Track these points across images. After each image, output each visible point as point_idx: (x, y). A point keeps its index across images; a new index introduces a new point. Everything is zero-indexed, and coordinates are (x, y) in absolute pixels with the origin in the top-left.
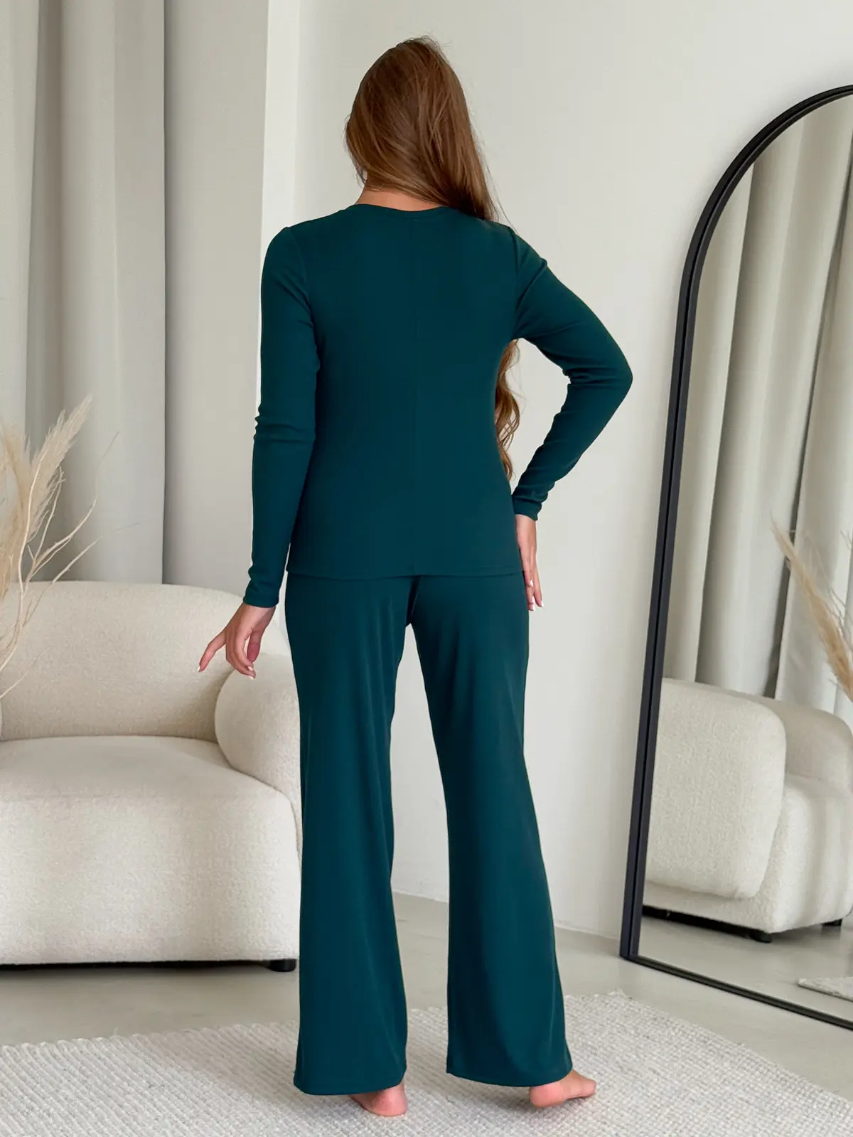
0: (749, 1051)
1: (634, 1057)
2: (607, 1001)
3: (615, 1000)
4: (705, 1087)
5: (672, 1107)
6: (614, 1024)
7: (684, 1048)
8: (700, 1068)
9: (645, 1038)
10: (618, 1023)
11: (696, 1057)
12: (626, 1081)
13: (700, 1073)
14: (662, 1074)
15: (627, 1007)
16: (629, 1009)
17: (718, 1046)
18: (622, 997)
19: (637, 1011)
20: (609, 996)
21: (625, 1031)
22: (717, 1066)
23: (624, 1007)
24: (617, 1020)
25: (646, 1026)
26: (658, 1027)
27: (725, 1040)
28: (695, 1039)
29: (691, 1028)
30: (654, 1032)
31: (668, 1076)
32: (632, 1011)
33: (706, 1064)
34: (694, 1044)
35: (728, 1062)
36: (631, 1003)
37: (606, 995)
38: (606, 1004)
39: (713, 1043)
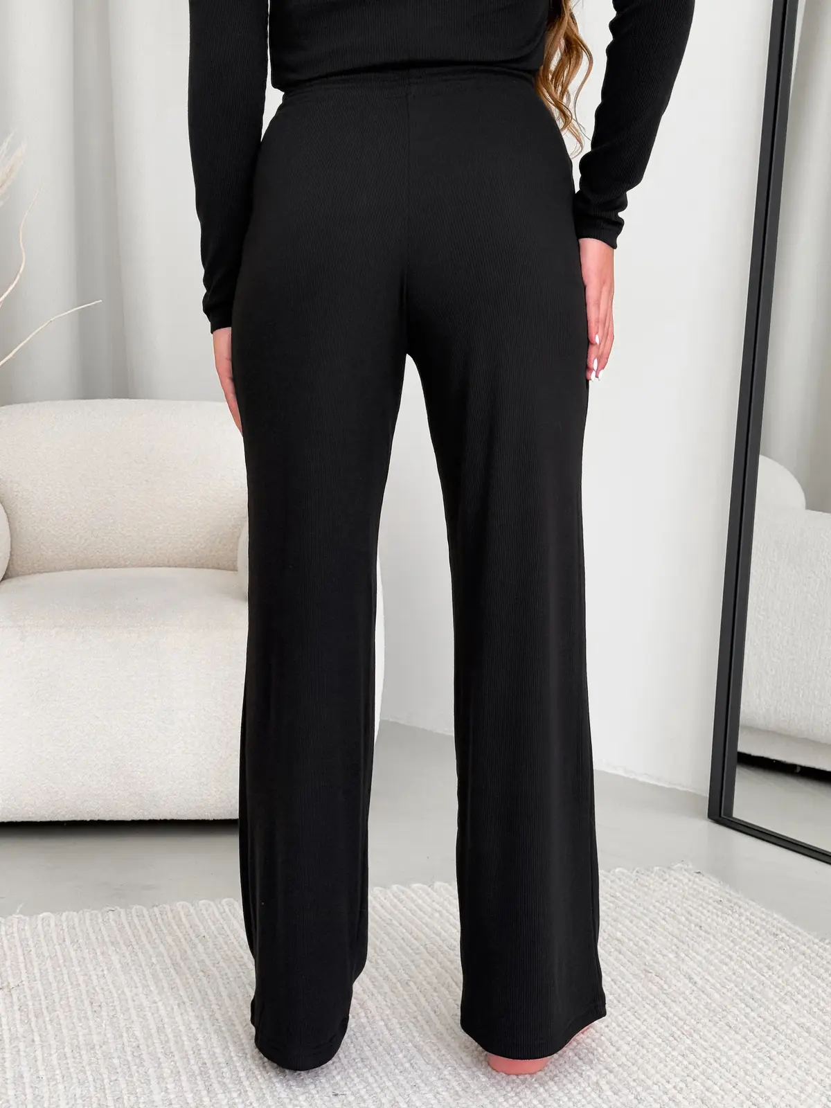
1: (671, 956)
2: (667, 876)
3: (678, 875)
5: (696, 1036)
6: (663, 908)
7: (744, 943)
8: (759, 975)
9: (697, 928)
10: (668, 907)
11: (756, 957)
14: (700, 983)
15: (690, 884)
16: (690, 888)
17: (792, 942)
18: (687, 871)
19: (701, 890)
20: (672, 869)
21: (674, 917)
22: (783, 972)
23: (687, 884)
24: (669, 902)
25: (705, 911)
26: (719, 913)
27: (805, 934)
28: (763, 931)
29: (764, 916)
30: (713, 920)
31: (707, 987)
32: (695, 889)
33: (770, 968)
34: (760, 939)
35: (801, 967)
36: (697, 879)
37: (669, 868)
38: (665, 880)
39: (787, 938)
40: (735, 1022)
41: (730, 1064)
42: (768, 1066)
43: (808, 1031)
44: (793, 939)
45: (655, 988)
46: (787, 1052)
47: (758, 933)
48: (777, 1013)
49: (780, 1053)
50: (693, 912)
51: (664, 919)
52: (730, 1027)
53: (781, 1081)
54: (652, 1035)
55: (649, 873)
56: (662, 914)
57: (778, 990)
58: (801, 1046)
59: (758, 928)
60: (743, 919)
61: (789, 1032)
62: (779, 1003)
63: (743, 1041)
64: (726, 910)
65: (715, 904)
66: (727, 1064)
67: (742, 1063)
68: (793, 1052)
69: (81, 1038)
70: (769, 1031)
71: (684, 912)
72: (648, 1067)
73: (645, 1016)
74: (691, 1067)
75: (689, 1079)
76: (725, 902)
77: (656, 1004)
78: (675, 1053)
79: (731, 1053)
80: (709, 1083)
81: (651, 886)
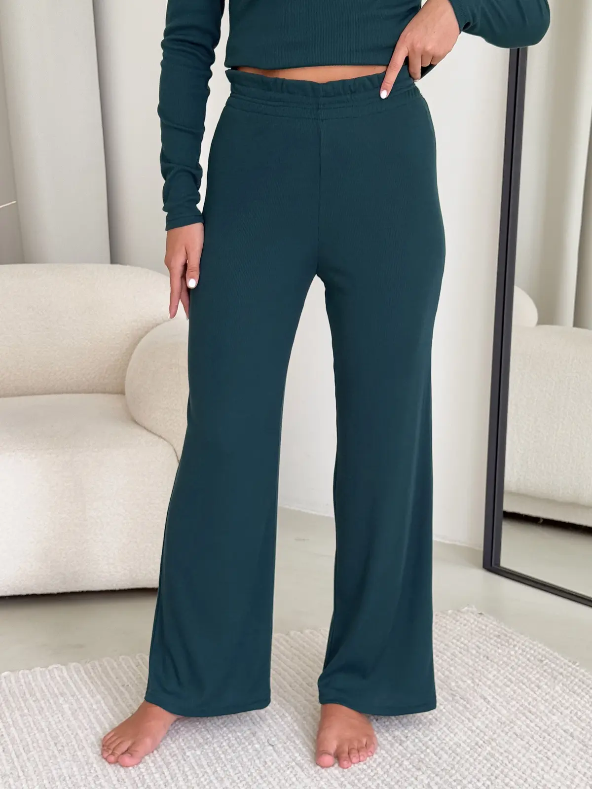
0: (583, 671)
1: (469, 682)
2: (459, 618)
3: (466, 616)
4: (533, 717)
5: (494, 744)
6: (458, 643)
7: (520, 669)
8: (532, 693)
9: (485, 659)
10: (462, 643)
11: (529, 679)
12: (455, 712)
13: (530, 699)
14: (492, 701)
15: (476, 623)
16: (476, 626)
17: (553, 665)
18: (473, 613)
19: (484, 627)
20: (462, 612)
21: (468, 651)
22: (549, 690)
23: (473, 623)
24: (462, 639)
25: (489, 645)
26: (499, 645)
27: (562, 659)
28: (532, 658)
29: (531, 646)
30: (496, 651)
31: (497, 705)
32: (479, 628)
33: (539, 687)
34: (531, 664)
35: (561, 685)
36: (480, 619)
37: (459, 611)
38: (457, 621)
39: (549, 663)
40: (520, 731)
41: (520, 764)
42: (546, 764)
43: (572, 735)
44: (554, 663)
45: (461, 708)
46: (558, 753)
47: (529, 660)
48: (548, 723)
49: (554, 754)
50: (480, 645)
51: (460, 653)
52: (517, 735)
53: (558, 776)
54: (463, 745)
55: (444, 616)
56: (458, 649)
57: (547, 704)
58: (567, 747)
59: (528, 656)
60: (517, 648)
61: (559, 737)
62: (549, 714)
63: (527, 745)
64: (503, 642)
65: (495, 638)
66: (517, 764)
67: (528, 763)
68: (563, 752)
69: (54, 772)
70: (544, 738)
71: (474, 646)
72: (463, 770)
73: (456, 730)
74: (493, 768)
75: (493, 778)
76: (502, 636)
77: (463, 721)
78: (481, 758)
79: (520, 755)
80: (507, 780)
81: (448, 627)
